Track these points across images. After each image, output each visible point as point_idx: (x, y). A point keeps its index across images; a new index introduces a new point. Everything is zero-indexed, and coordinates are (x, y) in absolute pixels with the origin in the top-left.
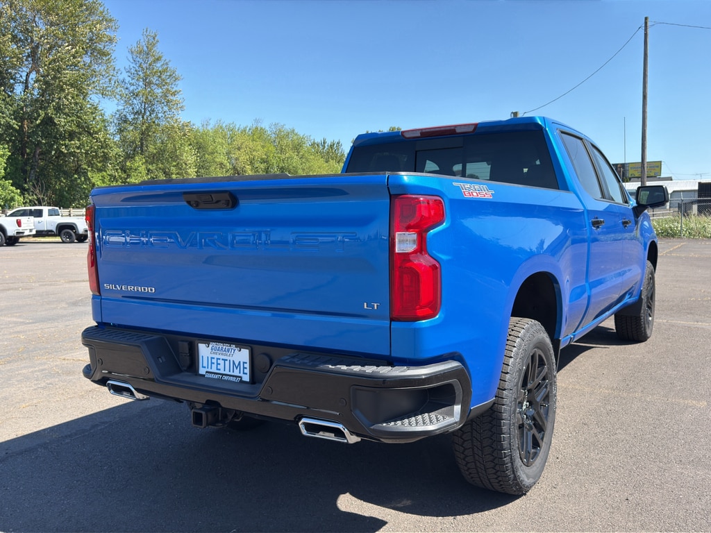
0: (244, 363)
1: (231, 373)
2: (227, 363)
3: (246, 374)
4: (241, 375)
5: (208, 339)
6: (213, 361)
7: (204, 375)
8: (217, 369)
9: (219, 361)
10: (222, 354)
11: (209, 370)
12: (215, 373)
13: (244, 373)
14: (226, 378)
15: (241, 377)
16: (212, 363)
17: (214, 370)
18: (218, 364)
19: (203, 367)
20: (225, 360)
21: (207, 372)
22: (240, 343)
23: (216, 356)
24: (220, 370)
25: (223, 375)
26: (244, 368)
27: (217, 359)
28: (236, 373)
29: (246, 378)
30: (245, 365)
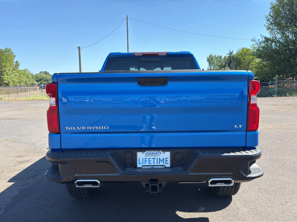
0: (166, 158)
1: (158, 164)
2: (155, 160)
3: (168, 163)
4: (165, 164)
5: (143, 150)
6: (146, 160)
7: (141, 168)
8: (149, 163)
9: (150, 160)
10: (152, 156)
11: (144, 164)
12: (148, 166)
13: (166, 163)
14: (156, 167)
15: (165, 165)
16: (145, 161)
17: (147, 164)
18: (149, 161)
19: (139, 163)
20: (154, 159)
21: (143, 166)
22: (164, 149)
23: (148, 157)
24: (151, 164)
25: (154, 166)
26: (166, 161)
27: (149, 159)
28: (162, 164)
29: (168, 165)
30: (167, 160)
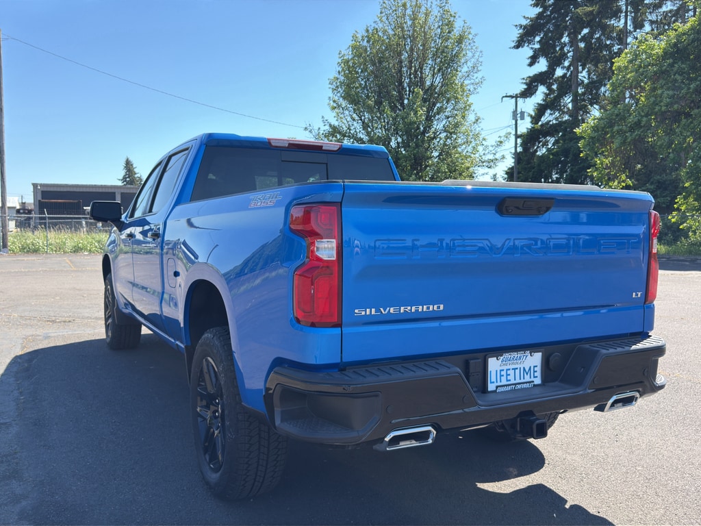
0: (534, 367)
1: (522, 381)
2: (517, 371)
3: (537, 377)
4: (532, 379)
5: (498, 351)
6: (502, 373)
7: (495, 391)
8: (507, 380)
9: (509, 372)
10: (513, 364)
11: (499, 384)
12: (507, 385)
13: (534, 377)
14: (519, 387)
15: (533, 382)
16: (501, 376)
17: (504, 382)
18: (507, 375)
19: (491, 383)
20: (515, 369)
21: (497, 387)
22: (532, 348)
23: (505, 368)
24: (510, 380)
25: (515, 384)
26: (534, 372)
27: (507, 370)
28: (527, 379)
29: (538, 381)
30: (536, 369)
